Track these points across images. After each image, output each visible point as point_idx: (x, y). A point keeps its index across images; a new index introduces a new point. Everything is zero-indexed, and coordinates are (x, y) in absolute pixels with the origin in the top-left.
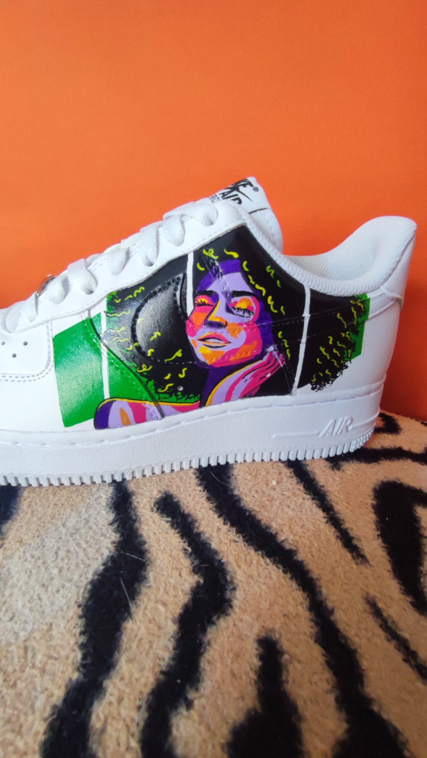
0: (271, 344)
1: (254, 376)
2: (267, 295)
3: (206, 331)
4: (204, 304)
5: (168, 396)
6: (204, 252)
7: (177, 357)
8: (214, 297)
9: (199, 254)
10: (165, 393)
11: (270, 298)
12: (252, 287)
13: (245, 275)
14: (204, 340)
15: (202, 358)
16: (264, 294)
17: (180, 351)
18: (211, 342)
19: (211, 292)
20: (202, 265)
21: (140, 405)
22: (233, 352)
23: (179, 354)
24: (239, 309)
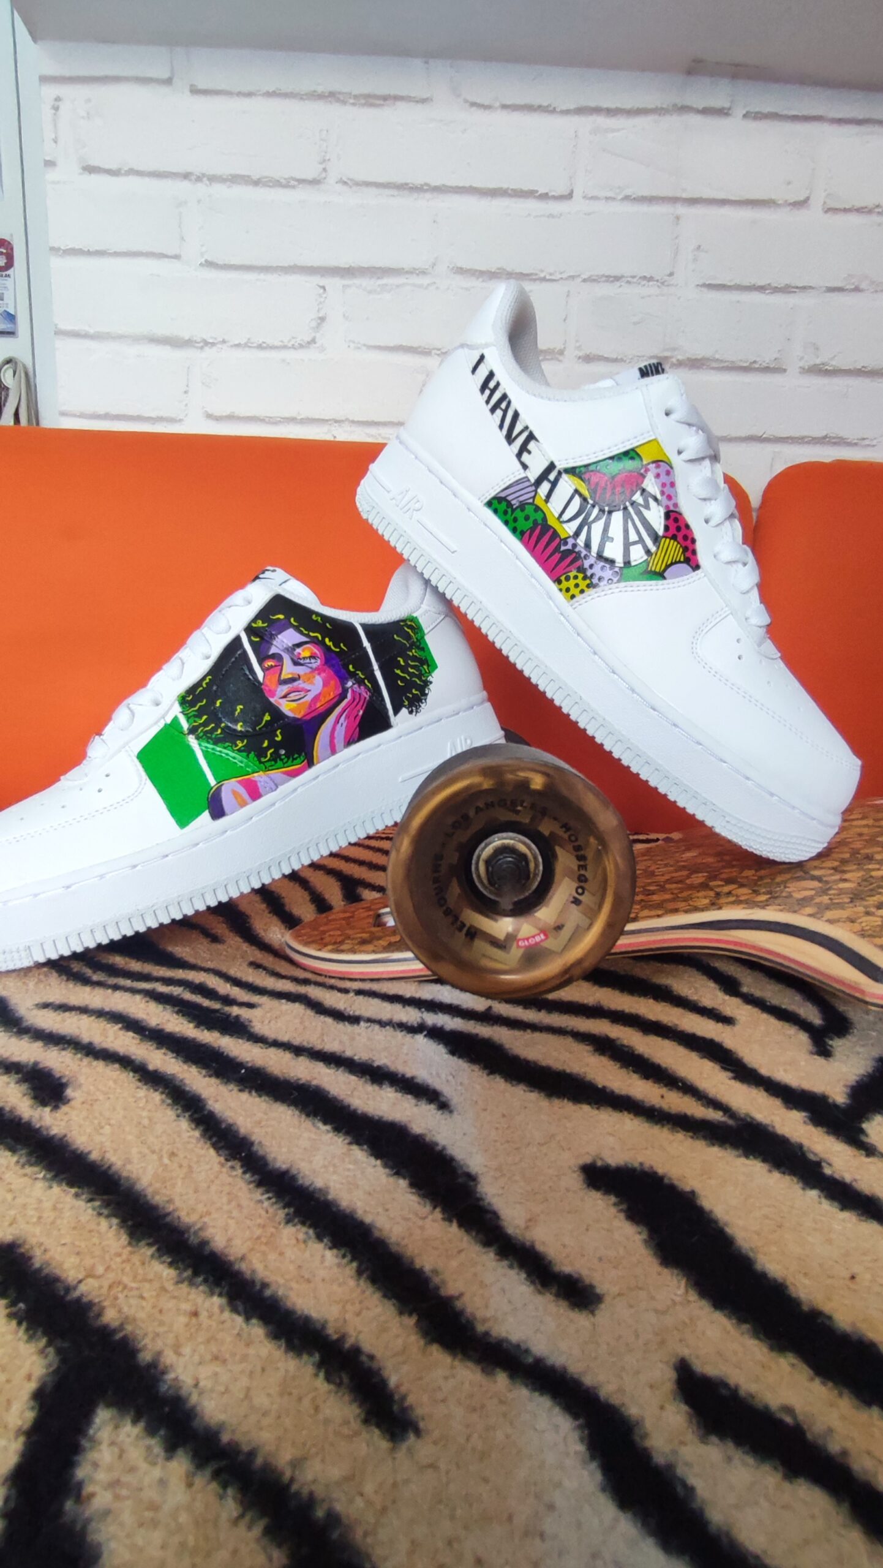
0: (347, 680)
1: (348, 717)
2: (323, 639)
3: (284, 689)
4: (272, 667)
5: (273, 763)
6: (254, 625)
7: (267, 721)
8: (277, 657)
9: (250, 630)
10: (269, 760)
11: (327, 640)
12: (307, 636)
13: (297, 629)
14: (285, 697)
15: (290, 714)
16: (320, 638)
17: (267, 714)
18: (293, 696)
19: (273, 654)
20: (256, 637)
21: (249, 779)
22: (316, 699)
23: (267, 717)
24: (304, 658)
